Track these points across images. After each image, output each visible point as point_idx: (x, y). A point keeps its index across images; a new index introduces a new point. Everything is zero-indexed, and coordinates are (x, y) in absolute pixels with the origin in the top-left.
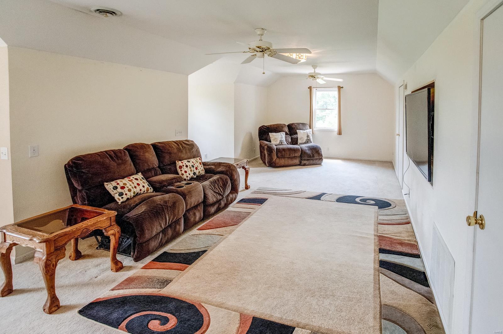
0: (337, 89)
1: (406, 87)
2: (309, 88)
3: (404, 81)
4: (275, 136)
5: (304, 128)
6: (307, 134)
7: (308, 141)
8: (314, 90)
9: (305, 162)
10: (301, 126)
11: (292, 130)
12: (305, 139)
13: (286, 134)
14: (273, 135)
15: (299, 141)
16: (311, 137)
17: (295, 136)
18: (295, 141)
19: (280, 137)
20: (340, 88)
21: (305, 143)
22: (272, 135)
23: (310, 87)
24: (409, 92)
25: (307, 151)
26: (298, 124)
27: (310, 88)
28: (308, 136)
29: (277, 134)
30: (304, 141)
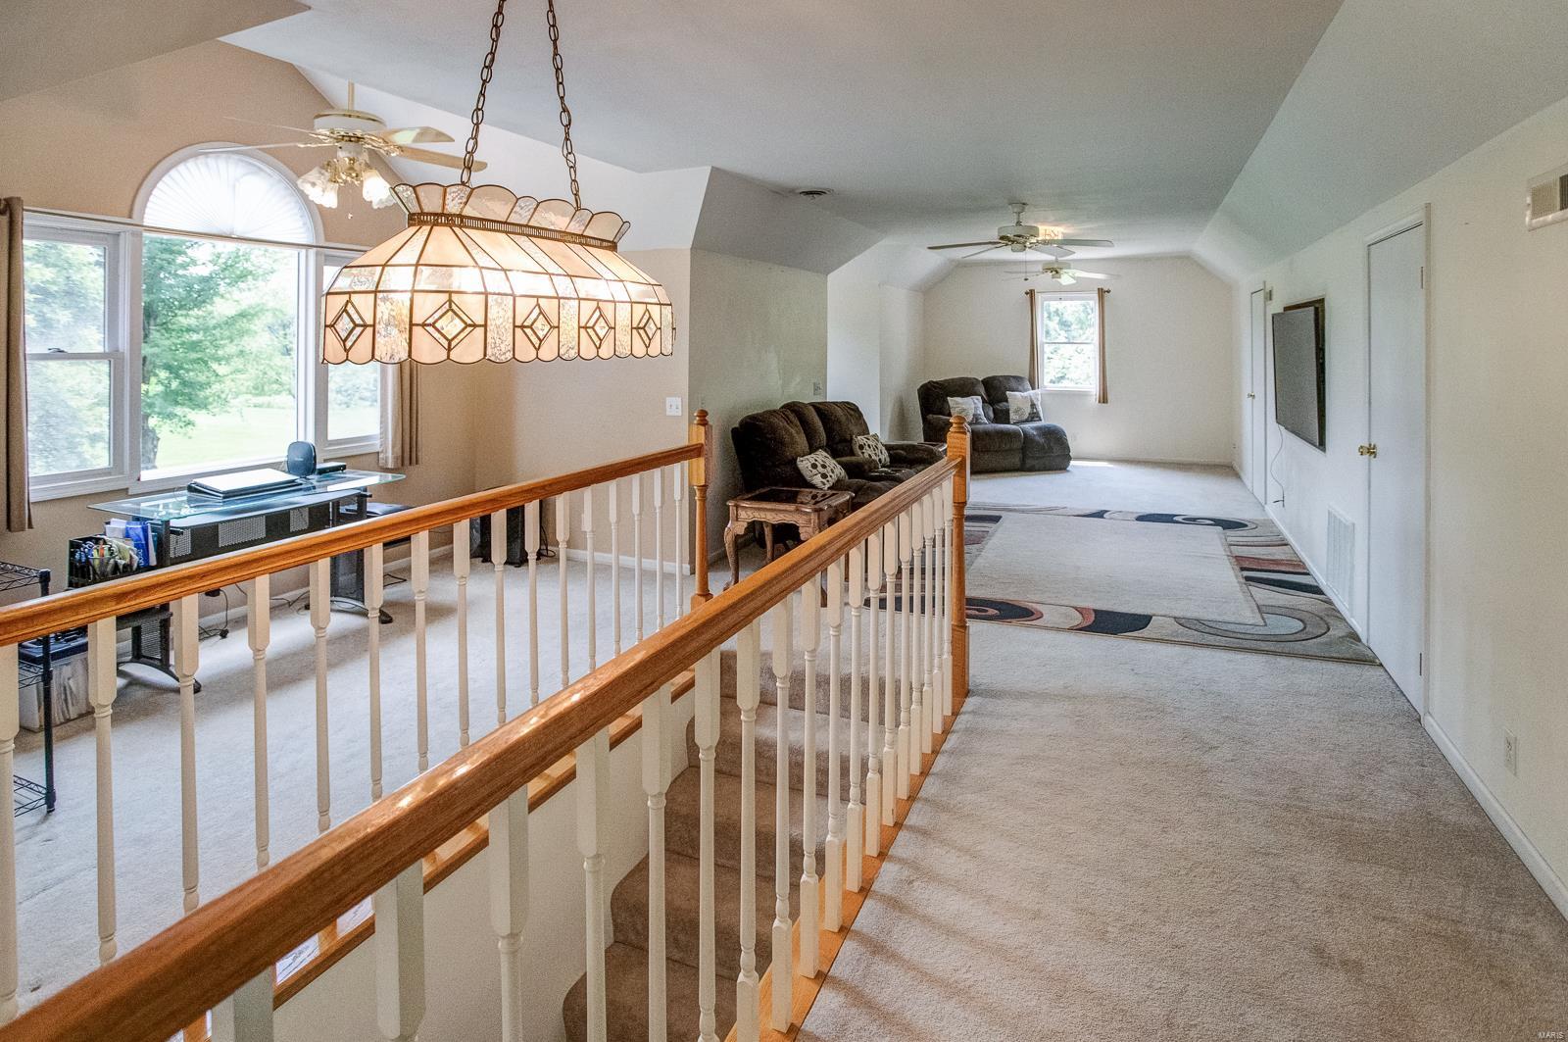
0: (1096, 296)
1: (1269, 296)
2: (1027, 293)
3: (1265, 282)
4: (962, 404)
5: (1020, 388)
6: (1032, 401)
7: (1034, 416)
8: (1039, 298)
9: (1035, 462)
10: (1013, 384)
11: (995, 391)
12: (1028, 410)
13: (984, 401)
14: (957, 403)
15: (1013, 416)
16: (1040, 409)
17: (1003, 405)
18: (1002, 416)
19: (973, 406)
20: (1102, 293)
21: (1027, 421)
22: (955, 403)
23: (1031, 291)
24: (1276, 307)
25: (1037, 438)
26: (1007, 378)
27: (1031, 293)
28: (1033, 405)
29: (966, 399)
30: (1026, 417)
